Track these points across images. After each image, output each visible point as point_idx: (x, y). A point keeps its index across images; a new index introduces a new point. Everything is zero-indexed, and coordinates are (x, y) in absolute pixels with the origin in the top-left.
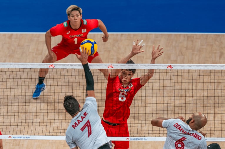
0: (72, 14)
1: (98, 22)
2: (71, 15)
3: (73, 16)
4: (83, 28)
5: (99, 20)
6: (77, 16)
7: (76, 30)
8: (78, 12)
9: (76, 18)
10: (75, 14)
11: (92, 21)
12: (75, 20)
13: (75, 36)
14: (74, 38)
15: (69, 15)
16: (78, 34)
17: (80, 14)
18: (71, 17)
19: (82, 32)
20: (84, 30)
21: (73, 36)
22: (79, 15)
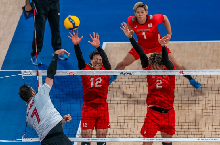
0: (138, 10)
1: (163, 17)
2: (136, 12)
3: (138, 13)
4: (149, 23)
5: (164, 16)
6: (142, 12)
7: (142, 25)
8: (143, 9)
9: (141, 14)
10: (140, 11)
11: (158, 16)
12: (140, 16)
13: (142, 30)
14: (141, 32)
15: (135, 11)
16: (145, 28)
17: (146, 10)
18: (137, 14)
19: (149, 27)
20: (150, 25)
21: (140, 30)
22: (144, 11)
